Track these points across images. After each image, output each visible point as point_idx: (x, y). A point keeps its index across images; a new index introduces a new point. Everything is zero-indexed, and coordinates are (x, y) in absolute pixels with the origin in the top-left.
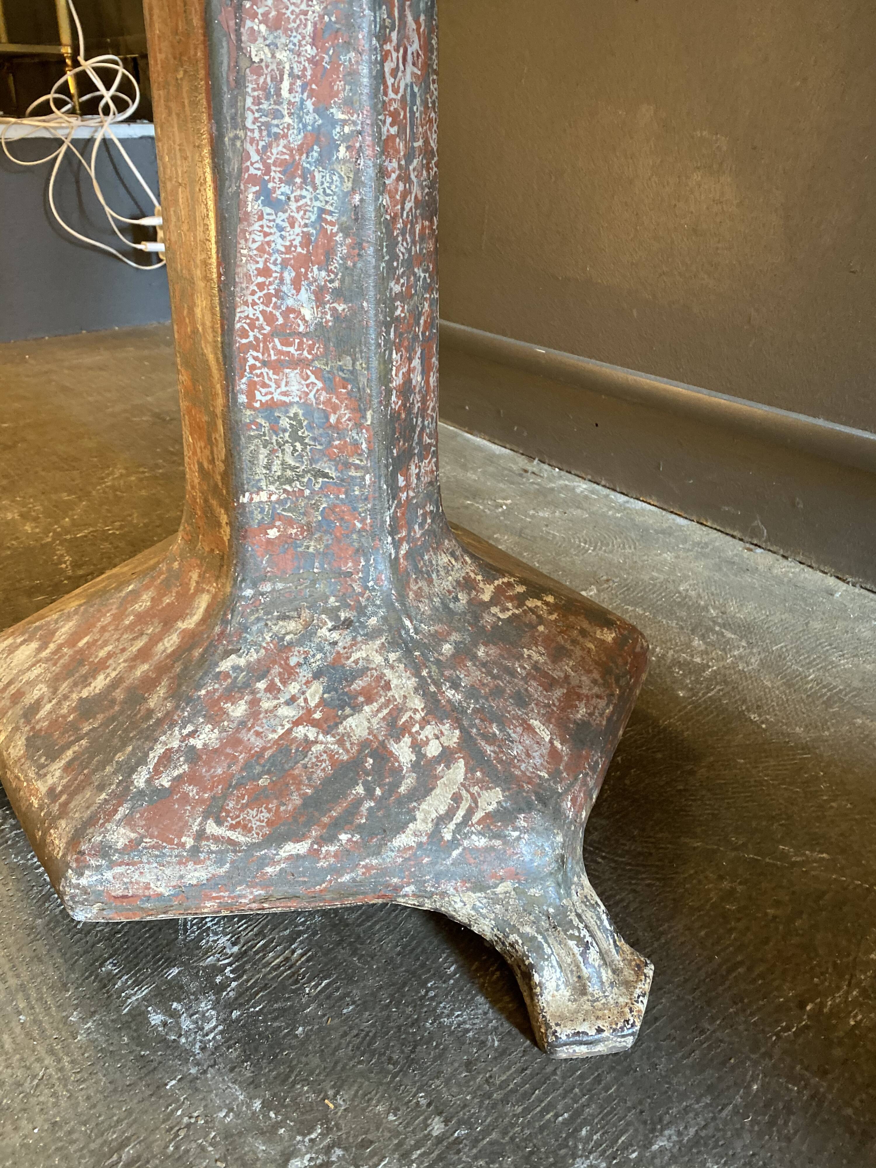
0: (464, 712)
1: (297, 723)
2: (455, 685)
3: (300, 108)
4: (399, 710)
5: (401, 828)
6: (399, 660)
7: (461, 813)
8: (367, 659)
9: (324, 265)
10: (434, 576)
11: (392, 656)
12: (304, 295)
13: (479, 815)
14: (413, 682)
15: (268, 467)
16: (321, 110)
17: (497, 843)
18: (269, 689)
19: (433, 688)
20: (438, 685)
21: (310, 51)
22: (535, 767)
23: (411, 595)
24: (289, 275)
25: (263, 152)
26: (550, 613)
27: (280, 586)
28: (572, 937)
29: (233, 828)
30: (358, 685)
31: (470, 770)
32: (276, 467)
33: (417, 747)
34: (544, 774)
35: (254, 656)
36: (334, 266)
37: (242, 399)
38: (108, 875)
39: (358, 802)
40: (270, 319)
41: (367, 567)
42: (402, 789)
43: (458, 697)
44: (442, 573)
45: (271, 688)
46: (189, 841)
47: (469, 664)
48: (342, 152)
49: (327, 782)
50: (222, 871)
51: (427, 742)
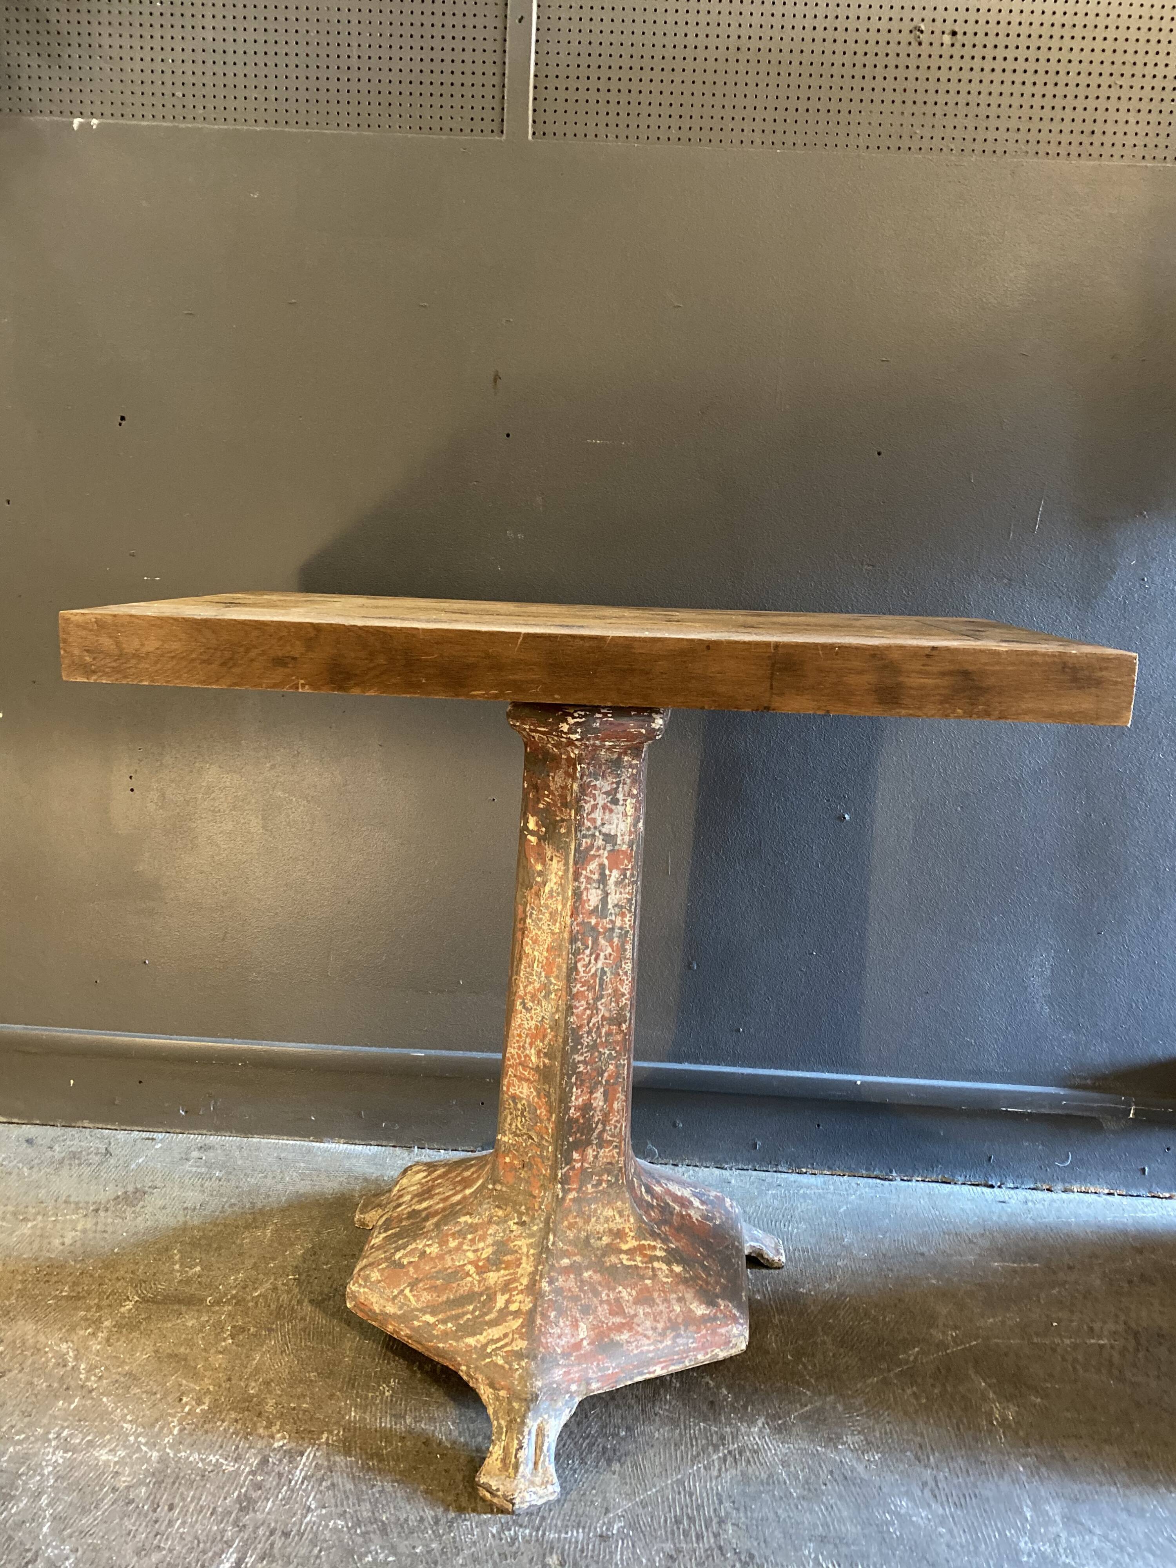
0: (543, 1297)
1: (470, 1263)
2: (550, 1283)
3: (539, 975)
4: (515, 1280)
5: (473, 1334)
6: (533, 1255)
7: (502, 1343)
8: (520, 1248)
9: (542, 1041)
10: (593, 1220)
11: (532, 1251)
12: (533, 1051)
13: (508, 1348)
14: (530, 1269)
15: (510, 1125)
16: (547, 977)
17: (507, 1366)
18: (471, 1240)
19: (538, 1278)
20: (541, 1277)
21: (545, 954)
22: (558, 1345)
23: (566, 1223)
24: (528, 1040)
25: (525, 987)
26: (667, 1277)
27: (504, 1189)
28: (518, 1439)
29: (414, 1296)
30: (508, 1258)
31: (522, 1326)
32: (513, 1127)
33: (508, 1302)
34: (559, 1351)
35: (476, 1221)
36: (546, 1042)
37: (505, 1088)
38: (362, 1290)
39: (464, 1314)
40: (519, 1057)
41: (544, 1196)
42: (487, 1318)
43: (547, 1289)
44: (602, 1220)
45: (473, 1241)
46: (396, 1292)
47: (572, 1276)
48: (553, 996)
49: (462, 1297)
50: (399, 1313)
51: (514, 1302)
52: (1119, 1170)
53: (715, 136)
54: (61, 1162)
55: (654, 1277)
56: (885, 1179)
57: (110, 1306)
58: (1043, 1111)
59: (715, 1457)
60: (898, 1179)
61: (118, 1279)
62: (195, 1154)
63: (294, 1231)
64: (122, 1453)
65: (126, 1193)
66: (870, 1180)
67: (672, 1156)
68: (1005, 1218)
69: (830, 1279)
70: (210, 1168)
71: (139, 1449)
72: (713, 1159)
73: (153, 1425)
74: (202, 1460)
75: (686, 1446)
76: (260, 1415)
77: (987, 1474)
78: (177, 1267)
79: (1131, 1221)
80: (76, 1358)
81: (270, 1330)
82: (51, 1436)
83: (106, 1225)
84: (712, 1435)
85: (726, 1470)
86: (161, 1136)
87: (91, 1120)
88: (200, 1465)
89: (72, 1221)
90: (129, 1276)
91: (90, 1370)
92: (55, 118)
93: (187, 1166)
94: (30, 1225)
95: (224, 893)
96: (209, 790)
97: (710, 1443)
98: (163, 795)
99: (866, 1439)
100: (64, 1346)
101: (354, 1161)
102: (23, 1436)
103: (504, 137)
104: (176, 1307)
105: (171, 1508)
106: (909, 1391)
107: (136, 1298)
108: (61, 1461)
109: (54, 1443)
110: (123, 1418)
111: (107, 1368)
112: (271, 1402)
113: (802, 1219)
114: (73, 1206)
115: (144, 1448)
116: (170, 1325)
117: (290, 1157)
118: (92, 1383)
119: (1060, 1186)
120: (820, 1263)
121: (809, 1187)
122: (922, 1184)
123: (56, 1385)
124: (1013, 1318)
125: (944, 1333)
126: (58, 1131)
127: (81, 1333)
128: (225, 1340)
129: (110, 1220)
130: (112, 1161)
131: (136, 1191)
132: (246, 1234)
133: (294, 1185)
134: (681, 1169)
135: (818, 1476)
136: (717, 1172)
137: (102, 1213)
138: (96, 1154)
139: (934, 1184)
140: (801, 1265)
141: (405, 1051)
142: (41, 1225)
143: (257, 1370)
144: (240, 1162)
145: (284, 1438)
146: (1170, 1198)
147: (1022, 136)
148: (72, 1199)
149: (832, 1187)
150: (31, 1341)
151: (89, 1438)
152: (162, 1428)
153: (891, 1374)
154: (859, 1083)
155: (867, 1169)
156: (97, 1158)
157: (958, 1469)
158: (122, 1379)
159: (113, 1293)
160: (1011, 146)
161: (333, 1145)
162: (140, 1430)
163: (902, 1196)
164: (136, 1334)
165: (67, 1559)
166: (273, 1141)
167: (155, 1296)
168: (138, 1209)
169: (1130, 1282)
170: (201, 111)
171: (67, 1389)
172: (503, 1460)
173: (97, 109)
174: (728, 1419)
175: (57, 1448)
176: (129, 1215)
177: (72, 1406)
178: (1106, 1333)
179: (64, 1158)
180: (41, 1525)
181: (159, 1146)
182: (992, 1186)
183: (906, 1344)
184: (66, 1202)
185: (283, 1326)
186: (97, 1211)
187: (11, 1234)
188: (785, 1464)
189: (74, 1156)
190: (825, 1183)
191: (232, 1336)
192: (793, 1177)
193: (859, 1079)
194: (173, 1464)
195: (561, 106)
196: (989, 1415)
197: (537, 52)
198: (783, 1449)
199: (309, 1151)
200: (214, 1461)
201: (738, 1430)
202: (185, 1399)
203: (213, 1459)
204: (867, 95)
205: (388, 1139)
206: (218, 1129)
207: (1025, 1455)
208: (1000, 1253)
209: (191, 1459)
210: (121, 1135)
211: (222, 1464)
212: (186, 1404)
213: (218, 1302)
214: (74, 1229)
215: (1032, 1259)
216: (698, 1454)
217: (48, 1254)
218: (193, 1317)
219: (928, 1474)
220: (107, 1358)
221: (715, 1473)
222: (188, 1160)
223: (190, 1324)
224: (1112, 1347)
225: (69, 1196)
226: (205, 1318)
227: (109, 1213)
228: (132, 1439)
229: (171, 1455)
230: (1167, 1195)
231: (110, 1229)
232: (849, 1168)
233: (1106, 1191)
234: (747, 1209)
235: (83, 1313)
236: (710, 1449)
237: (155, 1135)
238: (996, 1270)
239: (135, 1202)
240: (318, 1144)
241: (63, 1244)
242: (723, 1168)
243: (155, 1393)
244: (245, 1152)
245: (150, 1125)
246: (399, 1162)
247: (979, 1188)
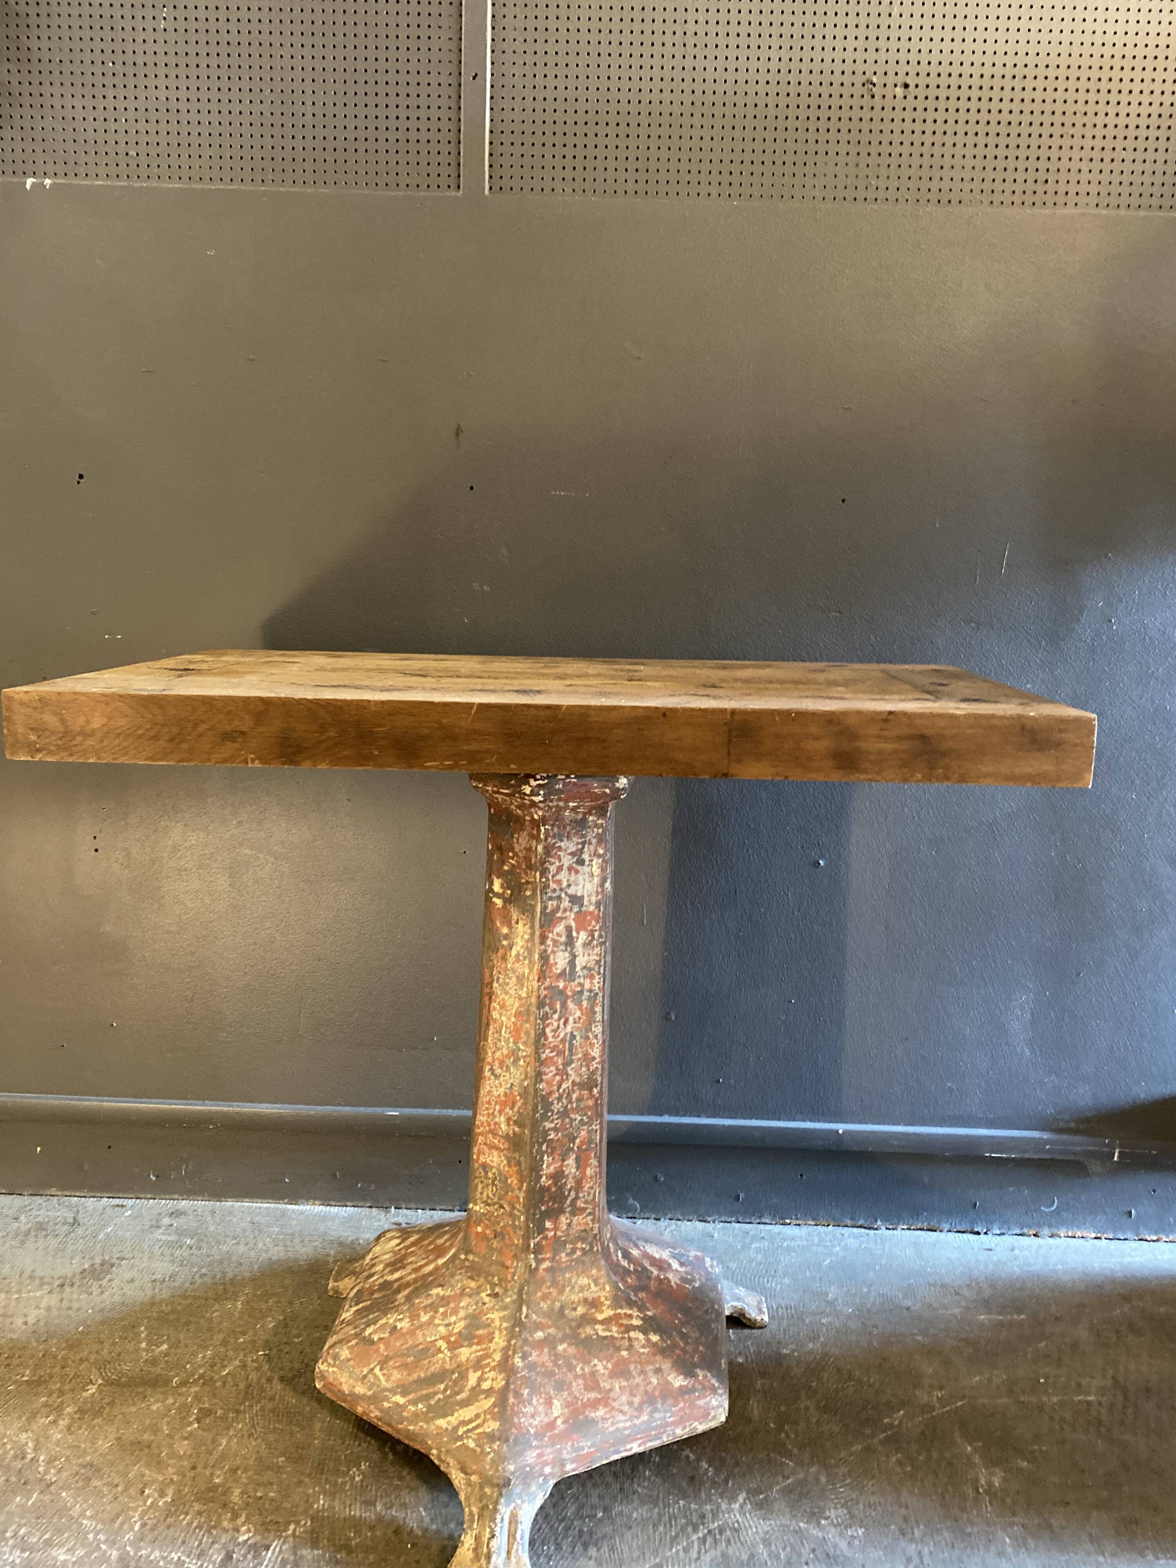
0: (515, 1373)
1: (441, 1338)
2: (524, 1357)
3: (507, 1041)
4: (487, 1356)
5: (444, 1416)
6: (506, 1329)
7: (474, 1424)
8: (493, 1321)
9: (512, 1108)
10: (568, 1289)
11: (505, 1325)
12: (502, 1119)
13: (480, 1430)
14: (503, 1344)
15: (481, 1194)
16: (515, 1043)
17: (478, 1450)
18: (442, 1314)
19: (510, 1353)
20: (514, 1353)
21: (513, 1019)
22: (530, 1425)
23: (539, 1294)
24: (498, 1108)
25: (494, 1053)
26: (643, 1347)
27: (476, 1259)
28: (490, 1527)
29: (384, 1375)
30: (480, 1332)
31: (494, 1405)
32: (485, 1195)
33: (481, 1380)
34: (532, 1431)
35: (448, 1293)
36: (516, 1109)
37: (475, 1157)
38: (331, 1370)
39: (436, 1393)
40: (489, 1124)
41: (517, 1267)
42: (458, 1397)
43: (520, 1364)
44: (577, 1290)
45: (444, 1314)
46: (365, 1371)
47: (546, 1350)
48: (522, 1062)
49: (433, 1375)
50: (369, 1393)
51: (486, 1380)
52: (1106, 1213)
53: (673, 188)
54: (27, 1233)
55: (630, 1348)
56: (870, 1228)
57: (72, 1390)
58: (1027, 1156)
59: (695, 1537)
60: (883, 1228)
61: (81, 1360)
62: (166, 1221)
63: (266, 1302)
64: (80, 1552)
65: (93, 1265)
66: (855, 1230)
67: (653, 1210)
68: (991, 1267)
69: (813, 1339)
70: (180, 1235)
71: (98, 1547)
72: (696, 1213)
73: (113, 1521)
74: (164, 1558)
75: (665, 1527)
76: (224, 1506)
77: (972, 1548)
78: (143, 1345)
79: (1118, 1268)
80: (35, 1449)
81: (238, 1412)
82: (8, 1535)
83: (71, 1301)
84: (691, 1514)
85: (706, 1552)
86: (130, 1202)
87: (60, 1188)
88: (161, 1563)
89: (35, 1298)
90: (93, 1357)
91: (50, 1461)
92: (9, 179)
93: (158, 1234)
95: (193, 953)
96: (175, 849)
97: (690, 1522)
98: (128, 854)
99: (849, 1513)
100: (24, 1436)
101: (330, 1224)
103: (460, 193)
104: (141, 1389)
106: (894, 1459)
107: (100, 1381)
108: (17, 1561)
109: (11, 1542)
110: (82, 1514)
111: (67, 1459)
112: (237, 1492)
113: (785, 1274)
114: (37, 1282)
115: (103, 1547)
116: (134, 1409)
117: (263, 1221)
118: (51, 1476)
119: (1046, 1231)
120: (803, 1321)
121: (793, 1239)
122: (908, 1232)
123: (13, 1479)
124: (1000, 1376)
125: (929, 1394)
126: (26, 1200)
127: (42, 1420)
128: (191, 1423)
129: (75, 1296)
130: (80, 1231)
131: (104, 1263)
132: (217, 1307)
133: (267, 1252)
134: (663, 1223)
135: (800, 1555)
136: (700, 1225)
137: (67, 1289)
138: (64, 1224)
139: (919, 1232)
140: (785, 1324)
141: (379, 1110)
142: (3, 1303)
143: (223, 1457)
144: (212, 1229)
145: (249, 1531)
146: (1157, 1240)
147: (977, 185)
148: (37, 1274)
149: (816, 1240)
151: (47, 1536)
152: (122, 1524)
153: (875, 1440)
154: (841, 1132)
155: (852, 1219)
156: (64, 1229)
157: (943, 1543)
158: (83, 1471)
159: (76, 1376)
160: (965, 196)
161: (308, 1207)
162: (99, 1526)
163: (887, 1245)
164: (99, 1420)
166: (247, 1204)
167: (120, 1378)
168: (104, 1282)
169: (1118, 1332)
170: (156, 170)
171: (25, 1483)
172: (475, 1550)
173: (50, 168)
174: (709, 1495)
175: (14, 1547)
176: (95, 1291)
177: (30, 1503)
178: (1094, 1389)
179: (29, 1230)
181: (128, 1213)
182: (978, 1233)
183: (891, 1408)
184: (30, 1277)
185: (251, 1406)
186: (62, 1286)
188: (766, 1542)
189: (41, 1227)
190: (809, 1234)
191: (198, 1420)
192: (777, 1228)
193: (841, 1128)
194: (133, 1563)
195: (516, 161)
196: (976, 1482)
197: (492, 109)
198: (765, 1526)
199: (284, 1214)
200: (176, 1558)
201: (719, 1507)
202: (147, 1491)
203: (175, 1556)
204: (821, 147)
205: (364, 1199)
206: (189, 1194)
207: (1012, 1525)
208: (987, 1304)
209: (152, 1557)
210: (90, 1203)
211: (184, 1562)
212: (148, 1497)
213: (183, 1383)
214: (37, 1307)
215: (1019, 1311)
216: (677, 1536)
217: (10, 1335)
218: (158, 1401)
219: (912, 1549)
220: (68, 1447)
221: (694, 1555)
222: (159, 1227)
223: (154, 1408)
224: (1100, 1404)
225: (33, 1271)
226: (170, 1401)
227: (75, 1287)
228: (91, 1536)
229: (132, 1554)
230: (1155, 1238)
231: (75, 1306)
232: (835, 1219)
233: (1093, 1235)
234: (730, 1265)
235: (44, 1399)
236: (690, 1529)
237: (125, 1202)
238: (981, 1325)
239: (102, 1275)
240: (293, 1207)
241: (26, 1323)
242: (705, 1221)
243: (117, 1486)
244: (218, 1218)
245: (119, 1191)
246: (376, 1224)
247: (965, 1235)
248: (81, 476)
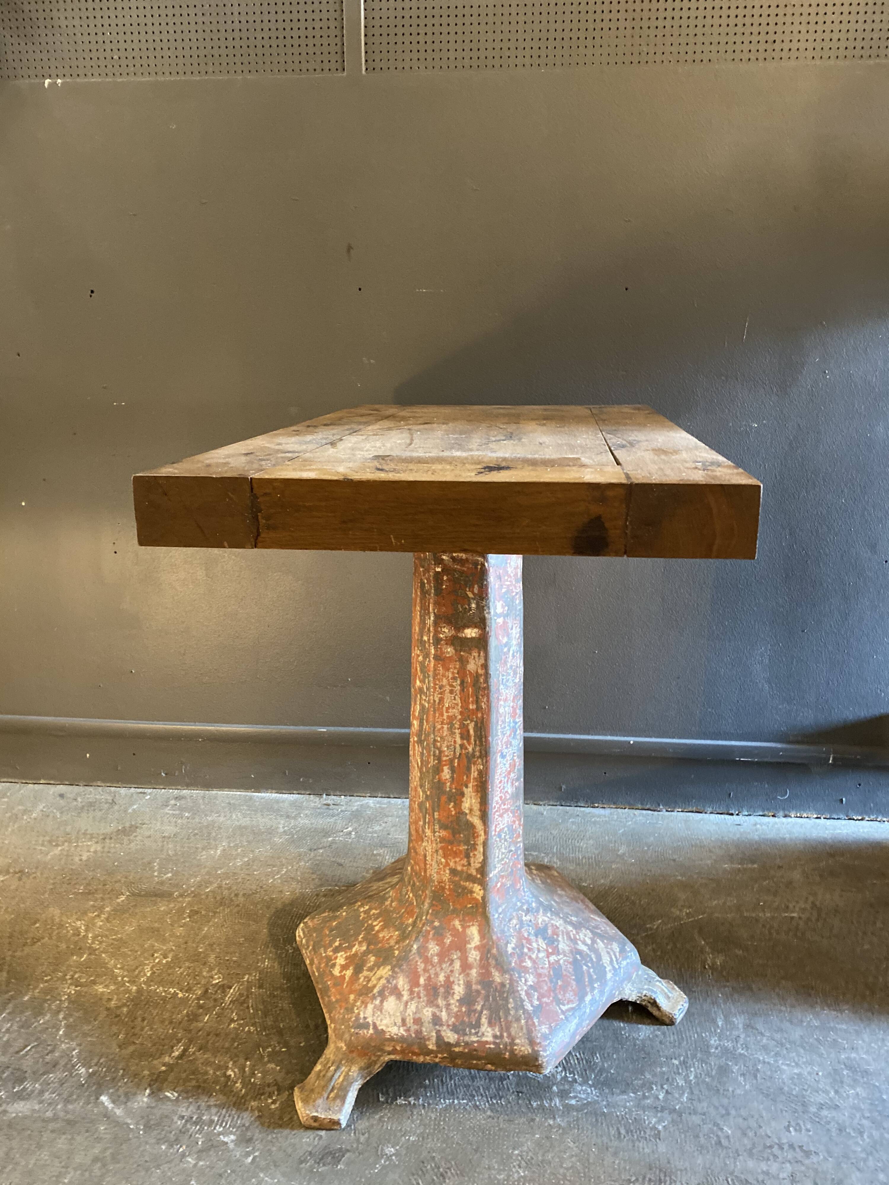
52: (823, 800)
53: (497, 62)
54: (82, 808)
56: (654, 811)
57: (110, 898)
58: (766, 760)
60: (664, 810)
61: (116, 882)
62: (173, 802)
63: (236, 850)
64: (112, 987)
65: (124, 827)
66: (644, 812)
68: (738, 836)
69: (604, 876)
70: (181, 811)
71: (124, 985)
73: (134, 971)
74: (165, 991)
76: (204, 964)
77: (695, 998)
78: (156, 874)
79: (830, 836)
80: (86, 931)
81: (215, 913)
82: (68, 977)
83: (110, 848)
86: (149, 791)
87: (104, 781)
88: (163, 994)
89: (88, 846)
90: (123, 880)
91: (95, 938)
92: (33, 81)
93: (167, 810)
94: (60, 848)
95: (183, 622)
98: (138, 558)
100: (79, 923)
101: (281, 805)
102: (49, 977)
103: (345, 74)
104: (154, 899)
105: (143, 1020)
106: (649, 948)
107: (128, 894)
108: (73, 992)
109: (69, 982)
110: (115, 966)
111: (106, 936)
112: (213, 956)
113: (591, 838)
114: (88, 836)
115: (127, 984)
116: (148, 909)
117: (237, 802)
118: (96, 946)
119: (781, 813)
120: (599, 867)
121: (598, 816)
122: (682, 814)
123: (72, 946)
124: (732, 901)
125: (681, 911)
126: (81, 789)
127: (91, 915)
128: (184, 918)
129: (113, 845)
130: (116, 807)
131: (131, 826)
132: (204, 853)
133: (238, 821)
136: (535, 807)
137: (107, 841)
138: (106, 803)
139: (690, 814)
141: (314, 728)
142: (67, 849)
143: (205, 937)
144: (202, 807)
145: (219, 978)
146: (862, 820)
147: (722, 48)
148: (88, 832)
149: (615, 817)
150: (57, 920)
151: (92, 978)
152: (140, 972)
153: (639, 937)
154: (632, 743)
155: (642, 804)
156: (106, 806)
158: (116, 943)
159: (112, 890)
160: (714, 56)
161: (268, 794)
162: (126, 973)
163: (665, 821)
164: (127, 915)
165: (74, 1050)
166: (226, 792)
167: (140, 892)
168: (132, 838)
169: (821, 876)
170: (132, 69)
171: (80, 949)
173: (60, 71)
175: (71, 984)
176: (126, 841)
177: (82, 960)
178: (797, 909)
179: (83, 806)
180: (58, 1030)
181: (148, 797)
182: (732, 814)
183: (653, 918)
184: (84, 834)
185: (224, 910)
186: (104, 839)
187: (47, 854)
189: (91, 804)
190: (611, 814)
191: (190, 917)
192: (589, 810)
193: (632, 740)
194: (145, 994)
195: (384, 48)
196: (704, 962)
197: (365, 10)
199: (251, 798)
200: (173, 992)
202: (156, 955)
203: (172, 990)
204: (606, 25)
205: (306, 789)
206: (188, 785)
207: (725, 986)
208: (731, 859)
209: (158, 991)
210: (123, 791)
211: (178, 994)
212: (157, 957)
213: (181, 895)
214: (89, 851)
215: (753, 862)
217: (71, 867)
218: (164, 905)
220: (107, 930)
222: (167, 806)
223: (162, 909)
224: (800, 918)
225: (87, 830)
226: (172, 905)
227: (113, 841)
228: (120, 979)
229: (145, 988)
230: (860, 818)
231: (113, 851)
232: (630, 804)
233: (815, 816)
234: (553, 832)
235: (92, 903)
237: (146, 790)
238: (725, 870)
239: (130, 833)
240: (257, 794)
241: (81, 860)
242: (539, 805)
243: (137, 952)
244: (206, 801)
245: (143, 784)
246: (313, 805)
247: (722, 816)
248: (92, 292)
